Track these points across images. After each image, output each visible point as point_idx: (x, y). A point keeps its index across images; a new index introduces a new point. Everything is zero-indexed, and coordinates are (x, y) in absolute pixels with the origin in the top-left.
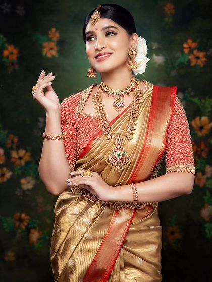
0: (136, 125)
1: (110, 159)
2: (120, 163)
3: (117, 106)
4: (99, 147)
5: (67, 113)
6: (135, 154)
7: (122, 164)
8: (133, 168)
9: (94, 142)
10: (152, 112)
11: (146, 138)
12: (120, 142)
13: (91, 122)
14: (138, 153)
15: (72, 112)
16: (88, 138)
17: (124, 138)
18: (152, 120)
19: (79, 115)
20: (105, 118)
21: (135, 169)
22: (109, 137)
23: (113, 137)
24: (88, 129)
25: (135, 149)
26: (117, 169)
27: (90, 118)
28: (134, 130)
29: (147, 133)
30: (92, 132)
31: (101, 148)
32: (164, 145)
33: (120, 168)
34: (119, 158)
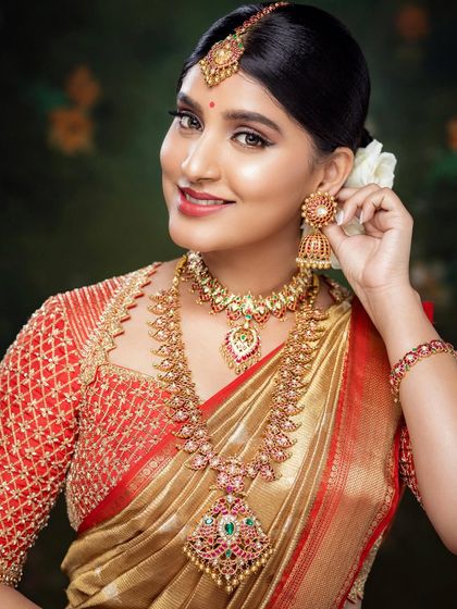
0: (295, 427)
1: (199, 543)
2: (233, 557)
3: (237, 351)
4: (165, 492)
5: (56, 359)
6: (289, 520)
7: (241, 561)
8: (281, 569)
9: (146, 471)
10: (352, 372)
11: (329, 464)
12: (237, 485)
13: (139, 400)
14: (297, 515)
15: (73, 359)
16: (126, 455)
17: (251, 471)
18: (350, 400)
19: (98, 372)
20: (188, 391)
21: (286, 574)
22: (199, 462)
23: (215, 463)
24: (128, 422)
25: (291, 501)
26: (223, 578)
27: (136, 385)
28: (290, 444)
29: (333, 447)
30: (143, 433)
31: (172, 495)
32: (391, 491)
33: (232, 577)
34: (229, 540)
